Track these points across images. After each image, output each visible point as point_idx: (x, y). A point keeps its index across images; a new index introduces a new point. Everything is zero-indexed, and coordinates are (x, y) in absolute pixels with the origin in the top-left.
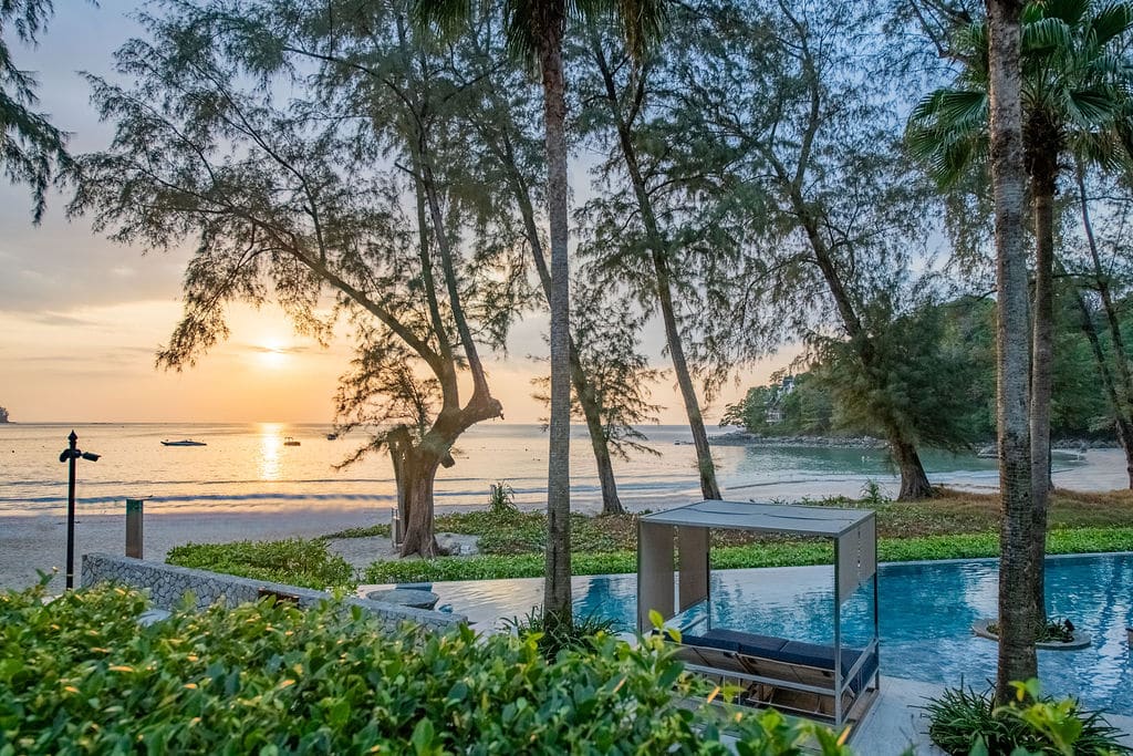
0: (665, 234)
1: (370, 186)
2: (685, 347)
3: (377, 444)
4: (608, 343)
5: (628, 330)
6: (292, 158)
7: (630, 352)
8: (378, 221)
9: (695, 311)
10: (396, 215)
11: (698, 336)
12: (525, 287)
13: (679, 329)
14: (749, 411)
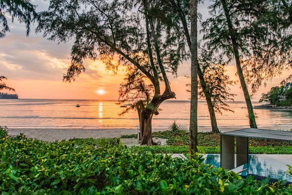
0: (236, 30)
1: (130, 18)
2: (244, 73)
3: (133, 107)
4: (214, 71)
5: (222, 66)
6: (104, 10)
7: (223, 75)
8: (133, 30)
9: (248, 58)
10: (139, 28)
11: (250, 68)
12: (184, 51)
13: (242, 65)
14: (271, 96)
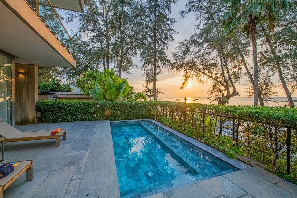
0: (279, 56)
1: (212, 59)
2: (285, 80)
3: (216, 100)
4: (263, 80)
5: (269, 78)
6: (198, 57)
7: (269, 82)
8: (214, 64)
9: (288, 71)
10: (218, 63)
11: (289, 77)
13: (283, 76)
